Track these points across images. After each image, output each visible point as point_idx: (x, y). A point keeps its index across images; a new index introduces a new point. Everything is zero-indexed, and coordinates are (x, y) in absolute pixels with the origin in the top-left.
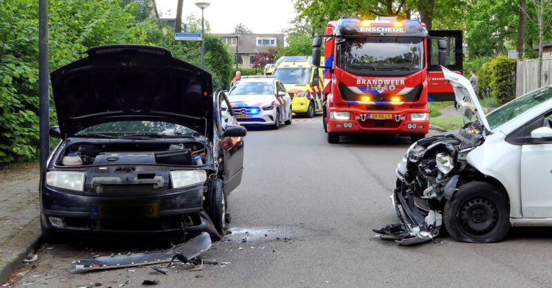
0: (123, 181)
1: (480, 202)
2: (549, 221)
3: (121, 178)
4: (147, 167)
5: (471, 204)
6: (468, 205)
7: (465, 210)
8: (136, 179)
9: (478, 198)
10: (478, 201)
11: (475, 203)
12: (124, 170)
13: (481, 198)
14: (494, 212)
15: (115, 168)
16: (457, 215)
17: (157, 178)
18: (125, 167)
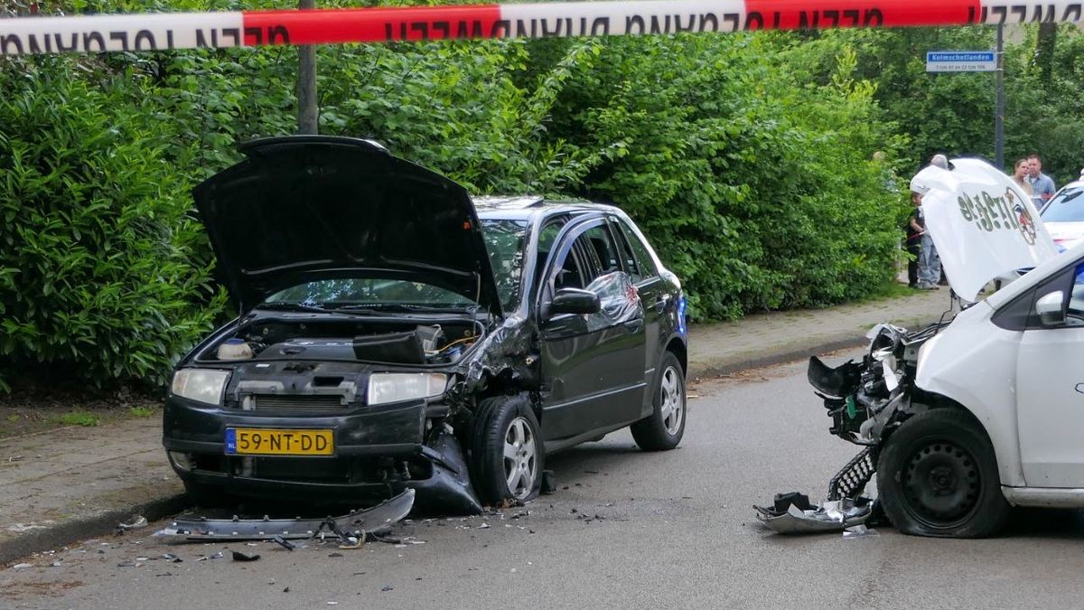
0: (286, 390)
1: (943, 452)
2: (1078, 494)
3: (284, 384)
4: (336, 365)
5: (923, 455)
6: (918, 457)
7: (912, 467)
8: (309, 386)
9: (937, 444)
10: (937, 449)
11: (932, 452)
12: (295, 369)
13: (944, 442)
14: (971, 474)
15: (284, 364)
16: (897, 478)
17: (344, 385)
18: (298, 363)
